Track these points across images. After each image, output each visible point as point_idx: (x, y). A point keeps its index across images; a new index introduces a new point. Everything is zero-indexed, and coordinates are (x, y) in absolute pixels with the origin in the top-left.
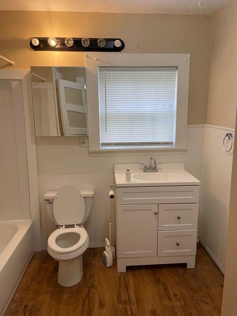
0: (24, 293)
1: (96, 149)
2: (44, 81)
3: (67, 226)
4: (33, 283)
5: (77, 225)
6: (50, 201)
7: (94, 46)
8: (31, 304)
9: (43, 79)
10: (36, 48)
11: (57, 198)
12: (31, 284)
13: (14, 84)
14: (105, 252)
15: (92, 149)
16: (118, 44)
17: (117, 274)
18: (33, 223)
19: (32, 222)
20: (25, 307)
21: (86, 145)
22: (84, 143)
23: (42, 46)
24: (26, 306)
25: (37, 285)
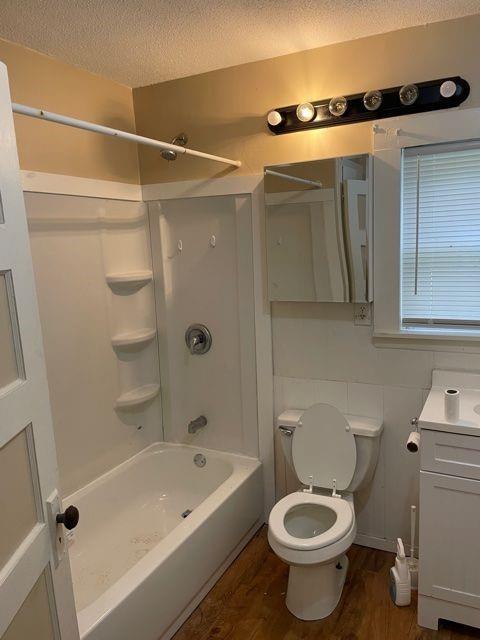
0: (220, 602)
1: (391, 332)
2: (317, 188)
3: (318, 490)
4: (242, 586)
5: (338, 492)
6: (288, 431)
7: (391, 104)
8: (225, 628)
9: (316, 184)
10: (278, 130)
11: (300, 426)
12: (239, 587)
13: (240, 203)
14: (393, 569)
15: (379, 331)
16: (448, 90)
17: (415, 628)
18: (262, 467)
19: (259, 464)
20: (212, 630)
21: (367, 321)
22: (363, 317)
23: (289, 123)
24: (215, 631)
25: (247, 594)
